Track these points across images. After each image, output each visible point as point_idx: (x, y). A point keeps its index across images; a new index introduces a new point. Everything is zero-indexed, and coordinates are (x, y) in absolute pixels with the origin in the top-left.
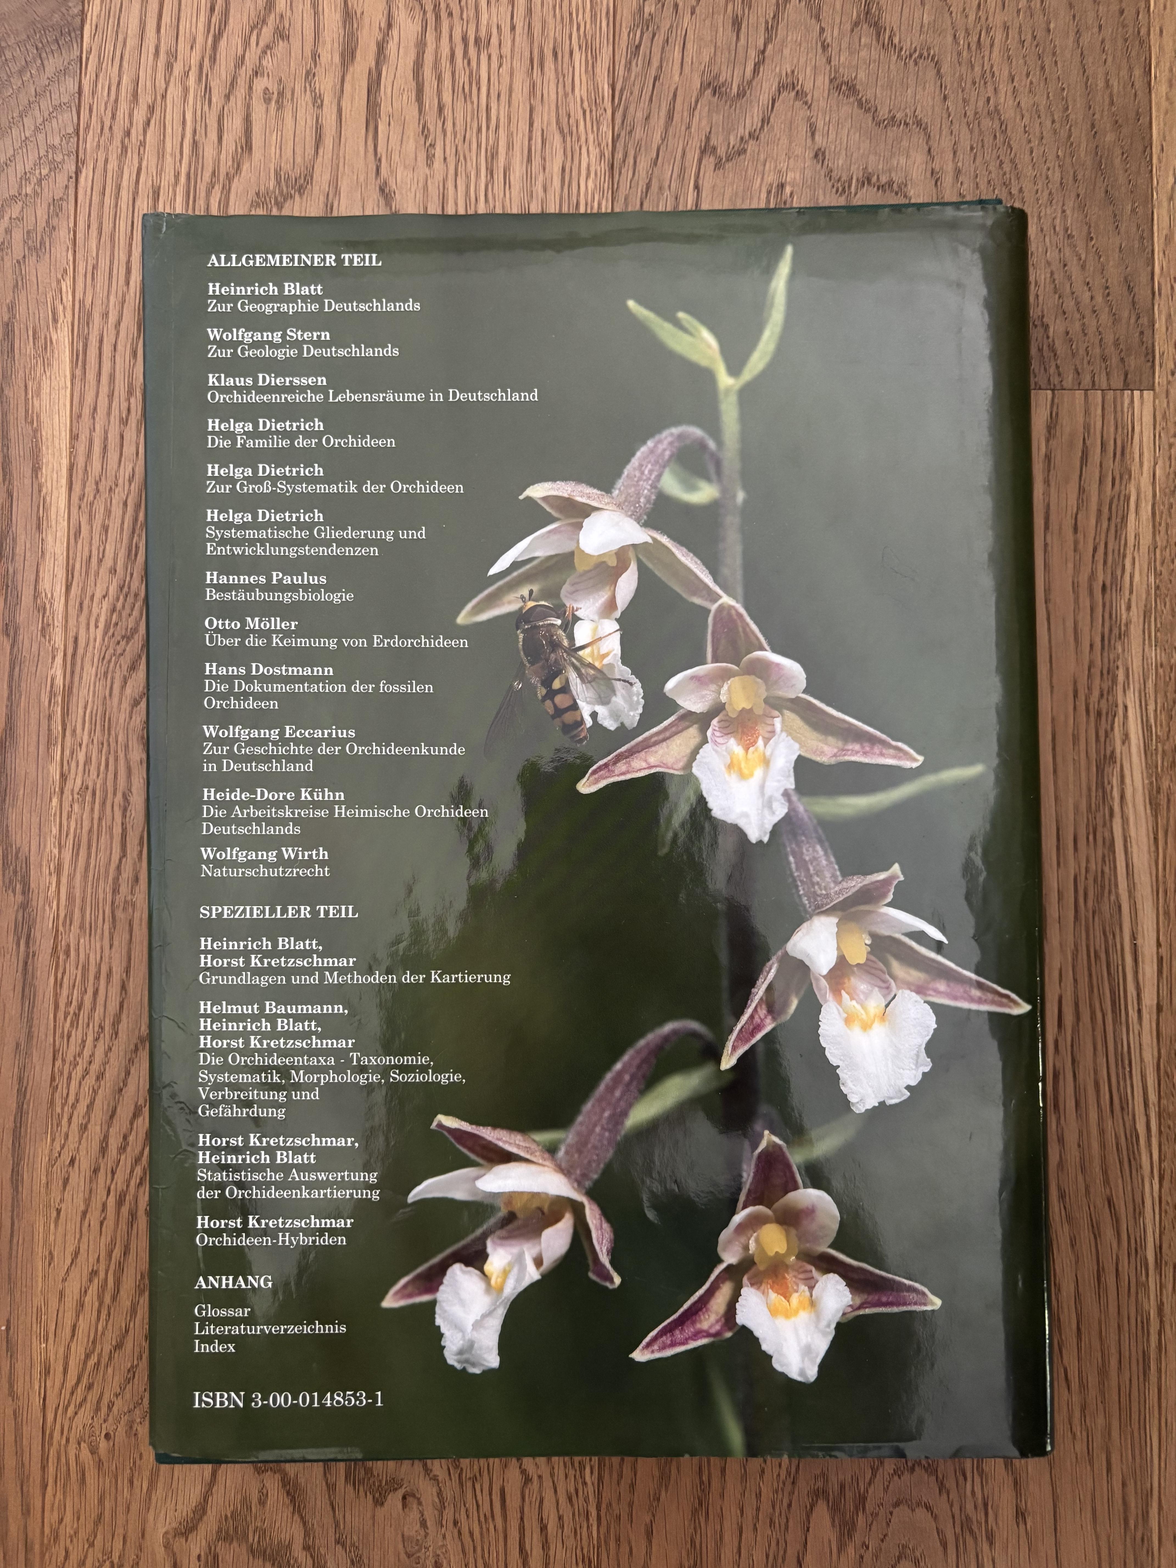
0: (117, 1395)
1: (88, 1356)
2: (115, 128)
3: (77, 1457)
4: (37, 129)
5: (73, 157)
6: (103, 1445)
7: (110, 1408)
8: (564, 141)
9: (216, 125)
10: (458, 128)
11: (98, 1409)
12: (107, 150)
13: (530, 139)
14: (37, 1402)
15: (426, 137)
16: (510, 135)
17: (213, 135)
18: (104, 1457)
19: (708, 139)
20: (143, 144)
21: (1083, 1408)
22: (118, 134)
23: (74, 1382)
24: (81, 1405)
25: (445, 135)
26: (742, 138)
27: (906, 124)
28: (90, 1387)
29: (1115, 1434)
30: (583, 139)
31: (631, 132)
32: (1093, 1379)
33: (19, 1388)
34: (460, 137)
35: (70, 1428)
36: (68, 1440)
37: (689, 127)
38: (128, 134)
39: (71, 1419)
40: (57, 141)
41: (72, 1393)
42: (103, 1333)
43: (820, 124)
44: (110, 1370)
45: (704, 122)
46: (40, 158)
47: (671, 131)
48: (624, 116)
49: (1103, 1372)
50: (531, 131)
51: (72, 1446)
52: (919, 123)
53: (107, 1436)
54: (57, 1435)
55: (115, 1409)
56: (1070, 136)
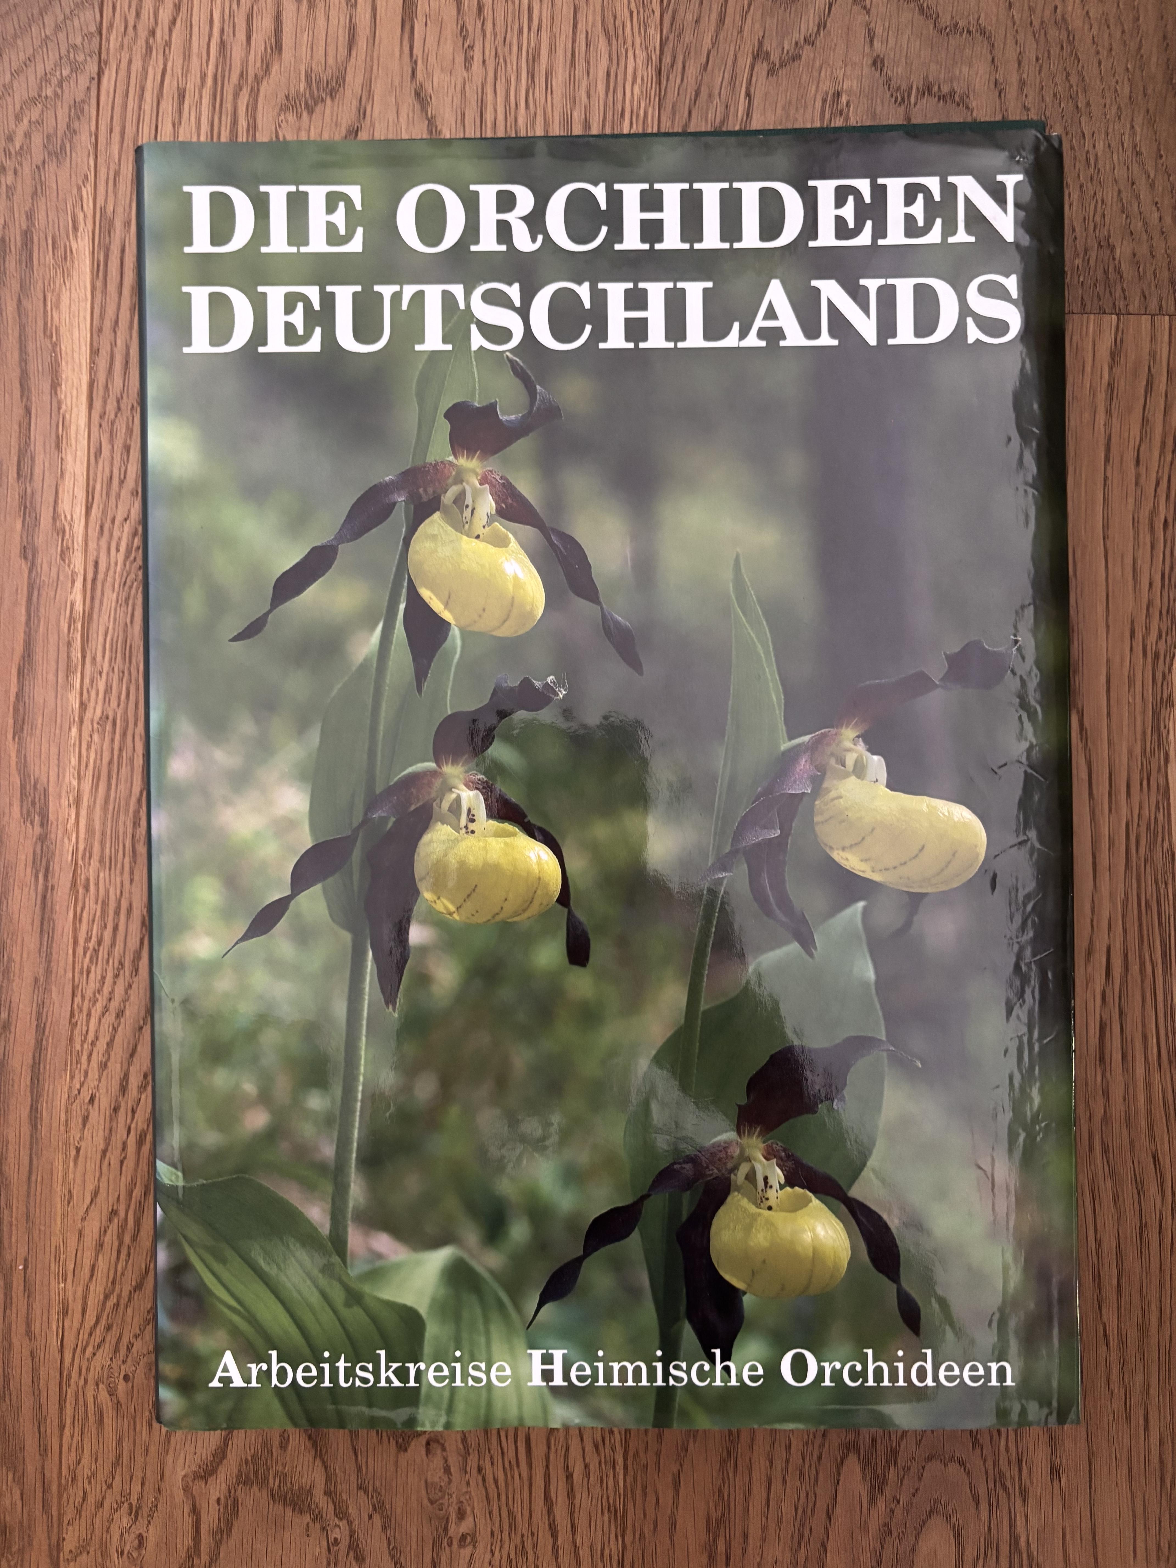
0: (136, 1337)
1: (107, 1297)
2: (140, 27)
3: (95, 1399)
4: (58, 28)
5: (96, 58)
6: (122, 1386)
7: (129, 1350)
8: (610, 44)
9: (244, 25)
10: (498, 29)
11: (117, 1350)
12: (130, 49)
13: (574, 41)
14: (54, 1343)
15: (465, 39)
16: (553, 38)
17: (241, 36)
18: (123, 1400)
19: (761, 44)
20: (168, 44)
21: (1122, 1366)
22: (143, 33)
23: (92, 1323)
24: (99, 1346)
25: (484, 36)
26: (796, 43)
27: (969, 32)
28: (109, 1328)
29: (1153, 1391)
30: (630, 41)
31: (679, 36)
32: (1132, 1335)
33: (36, 1327)
34: (500, 38)
35: (88, 1369)
36: (86, 1381)
37: (741, 31)
38: (153, 33)
39: (90, 1360)
40: (78, 41)
41: (90, 1334)
42: (123, 1274)
43: (879, 30)
44: (130, 1311)
45: (757, 25)
46: (61, 58)
47: (722, 36)
48: (673, 18)
49: (1143, 1329)
50: (574, 33)
51: (91, 1386)
52: (983, 32)
53: (126, 1378)
54: (74, 1375)
55: (134, 1350)
56: (1140, 48)
